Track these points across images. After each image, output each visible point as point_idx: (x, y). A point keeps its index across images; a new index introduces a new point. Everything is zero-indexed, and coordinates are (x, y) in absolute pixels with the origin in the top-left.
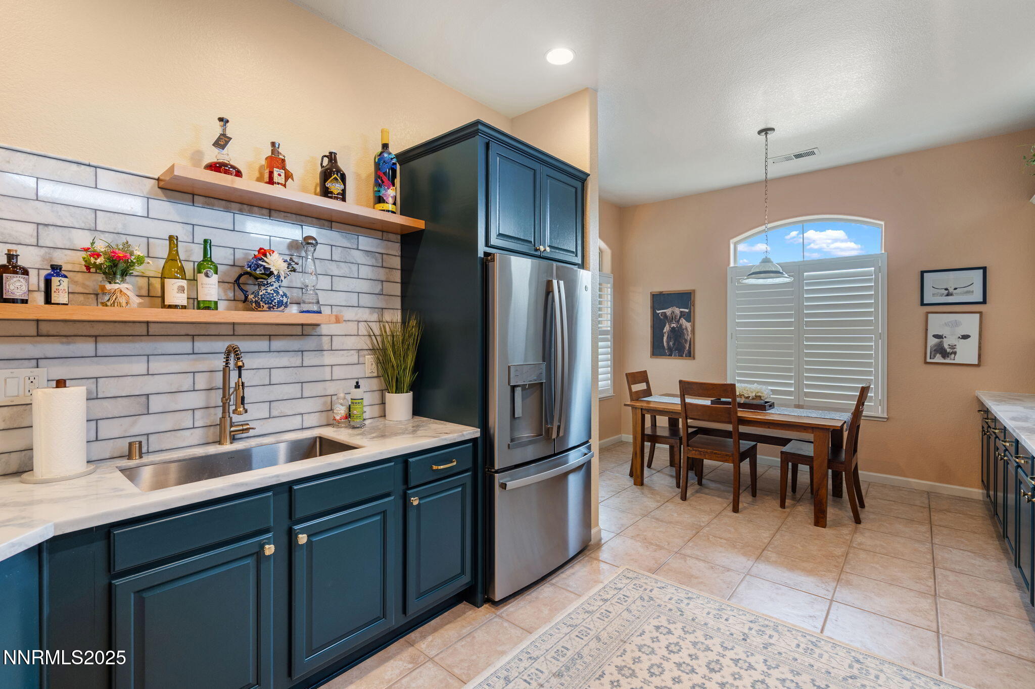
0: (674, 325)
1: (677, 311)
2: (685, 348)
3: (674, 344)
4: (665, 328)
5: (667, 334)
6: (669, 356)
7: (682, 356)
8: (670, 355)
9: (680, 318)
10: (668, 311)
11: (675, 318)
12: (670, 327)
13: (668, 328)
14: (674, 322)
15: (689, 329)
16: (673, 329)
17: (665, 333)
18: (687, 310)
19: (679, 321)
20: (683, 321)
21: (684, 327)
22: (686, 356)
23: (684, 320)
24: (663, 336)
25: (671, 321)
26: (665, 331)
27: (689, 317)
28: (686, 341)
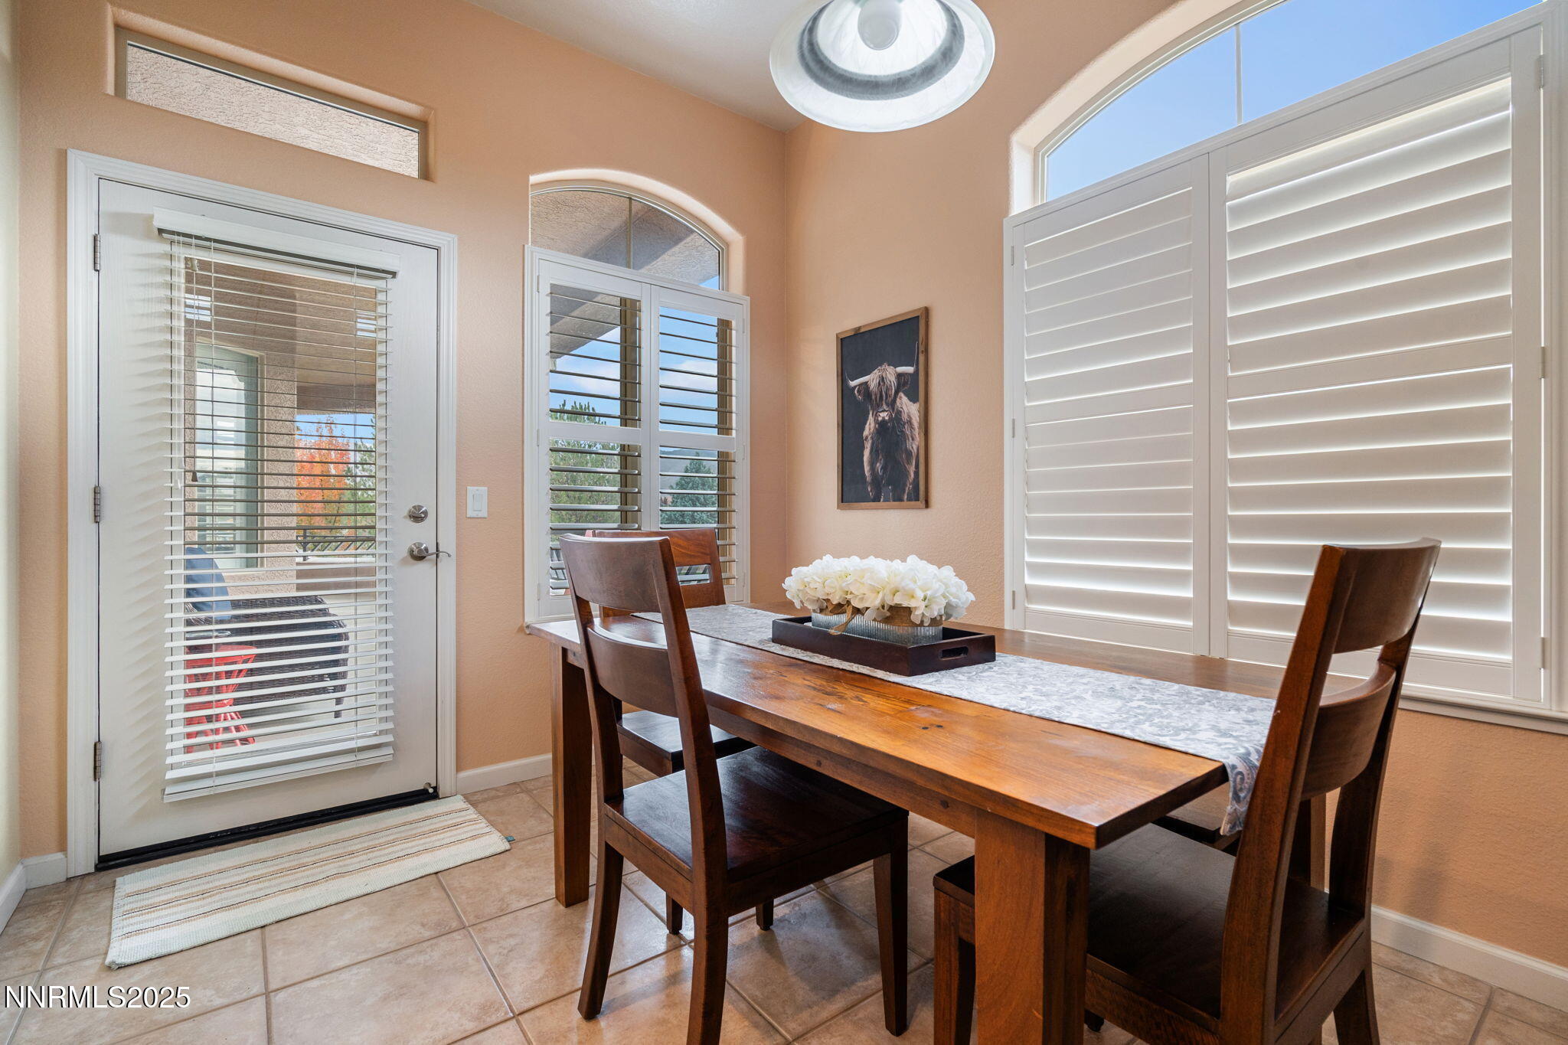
0: (884, 415)
1: (890, 373)
2: (906, 474)
3: (884, 468)
4: (867, 426)
5: (870, 441)
6: (874, 500)
7: (901, 500)
8: (877, 499)
9: (897, 393)
10: (872, 379)
11: (886, 394)
12: (876, 421)
13: (873, 425)
14: (885, 407)
15: (916, 420)
16: (882, 426)
17: (867, 437)
18: (910, 369)
19: (894, 401)
20: (904, 403)
21: (905, 417)
22: (909, 499)
23: (905, 399)
24: (863, 448)
25: (877, 408)
26: (866, 433)
27: (915, 387)
28: (909, 454)
